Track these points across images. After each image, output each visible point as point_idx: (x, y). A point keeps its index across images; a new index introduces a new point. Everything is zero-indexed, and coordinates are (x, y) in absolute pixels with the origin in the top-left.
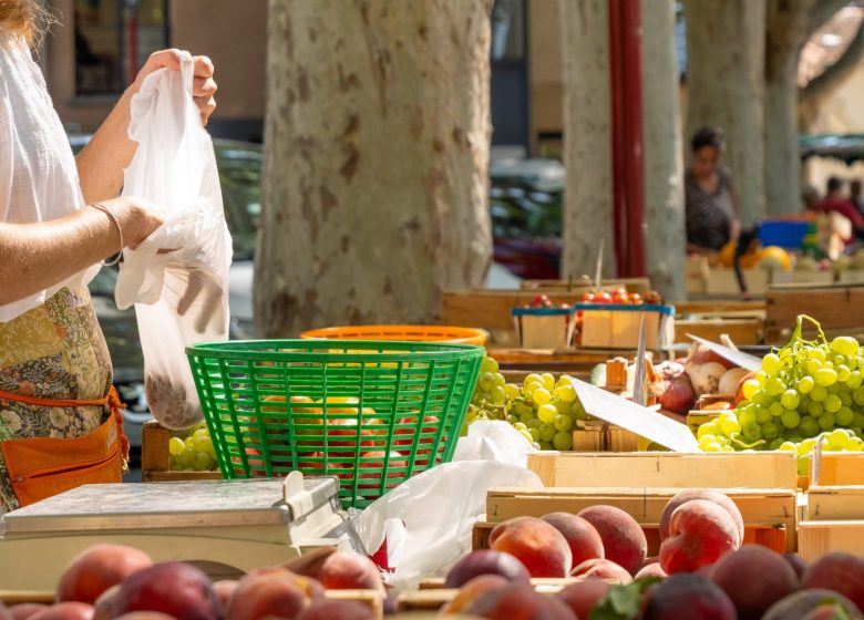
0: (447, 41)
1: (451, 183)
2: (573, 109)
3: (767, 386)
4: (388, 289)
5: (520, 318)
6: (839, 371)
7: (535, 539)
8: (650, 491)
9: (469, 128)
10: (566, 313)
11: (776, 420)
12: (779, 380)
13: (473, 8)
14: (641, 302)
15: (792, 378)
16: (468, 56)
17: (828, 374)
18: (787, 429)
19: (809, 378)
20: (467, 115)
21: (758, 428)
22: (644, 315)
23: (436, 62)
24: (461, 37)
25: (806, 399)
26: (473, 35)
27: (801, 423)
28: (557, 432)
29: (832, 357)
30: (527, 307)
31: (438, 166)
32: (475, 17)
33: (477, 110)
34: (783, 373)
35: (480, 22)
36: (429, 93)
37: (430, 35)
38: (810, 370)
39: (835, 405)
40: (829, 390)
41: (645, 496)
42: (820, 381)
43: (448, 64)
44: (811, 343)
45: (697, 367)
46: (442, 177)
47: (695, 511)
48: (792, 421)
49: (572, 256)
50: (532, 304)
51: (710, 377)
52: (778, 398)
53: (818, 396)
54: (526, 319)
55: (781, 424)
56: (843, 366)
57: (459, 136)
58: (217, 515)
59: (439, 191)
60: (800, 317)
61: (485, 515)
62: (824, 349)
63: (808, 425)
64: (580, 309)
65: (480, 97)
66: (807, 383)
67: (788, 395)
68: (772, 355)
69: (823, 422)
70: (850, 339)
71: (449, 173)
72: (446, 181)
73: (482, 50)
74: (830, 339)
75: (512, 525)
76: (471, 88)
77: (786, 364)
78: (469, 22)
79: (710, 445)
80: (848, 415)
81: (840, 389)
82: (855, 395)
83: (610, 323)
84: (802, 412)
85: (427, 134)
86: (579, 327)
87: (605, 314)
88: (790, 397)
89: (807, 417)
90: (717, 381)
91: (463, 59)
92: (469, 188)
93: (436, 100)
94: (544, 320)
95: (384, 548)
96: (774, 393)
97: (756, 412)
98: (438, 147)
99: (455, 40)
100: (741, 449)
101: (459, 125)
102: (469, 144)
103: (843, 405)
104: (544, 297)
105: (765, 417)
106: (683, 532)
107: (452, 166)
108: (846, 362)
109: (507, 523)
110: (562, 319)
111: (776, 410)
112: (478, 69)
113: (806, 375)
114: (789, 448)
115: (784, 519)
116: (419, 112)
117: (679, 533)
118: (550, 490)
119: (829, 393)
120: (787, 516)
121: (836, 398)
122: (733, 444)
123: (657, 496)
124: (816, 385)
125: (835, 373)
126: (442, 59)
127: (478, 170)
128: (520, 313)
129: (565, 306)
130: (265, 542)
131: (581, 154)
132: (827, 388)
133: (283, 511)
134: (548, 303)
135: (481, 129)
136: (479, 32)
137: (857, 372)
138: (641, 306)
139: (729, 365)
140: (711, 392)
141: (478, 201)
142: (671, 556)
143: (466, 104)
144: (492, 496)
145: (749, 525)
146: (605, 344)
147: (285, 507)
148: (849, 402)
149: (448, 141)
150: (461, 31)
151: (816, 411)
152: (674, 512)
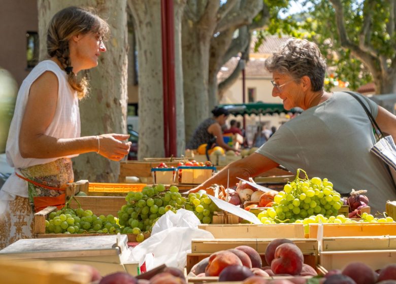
0: (112, 64)
1: (113, 120)
2: (142, 92)
3: (287, 197)
4: (88, 162)
5: (155, 172)
6: (315, 191)
7: (230, 260)
8: (259, 240)
9: (120, 98)
10: (173, 170)
11: (291, 211)
12: (292, 195)
13: (122, 51)
14: (204, 166)
15: (296, 194)
16: (119, 70)
17: (311, 192)
18: (295, 214)
19: (304, 194)
20: (119, 93)
21: (284, 214)
22: (206, 170)
23: (107, 72)
24: (117, 63)
25: (303, 202)
26: (122, 61)
27: (301, 212)
28: (204, 216)
29: (312, 185)
30: (157, 168)
31: (108, 113)
32: (122, 54)
33: (123, 91)
34: (293, 192)
35: (124, 57)
36: (105, 84)
37: (105, 61)
38: (304, 191)
39: (314, 205)
40: (312, 199)
41: (257, 242)
42: (308, 195)
43: (112, 73)
44: (303, 180)
45: (242, 191)
46: (110, 118)
47: (287, 248)
48: (297, 211)
49: (142, 150)
50: (159, 167)
51: (247, 194)
52: (291, 202)
53: (307, 201)
54: (157, 172)
55: (293, 212)
56: (316, 189)
57: (116, 101)
58: (89, 252)
59: (108, 123)
60: (299, 170)
61: (191, 250)
62: (308, 182)
63: (304, 213)
64: (180, 168)
65: (124, 86)
66: (303, 196)
67: (296, 201)
68: (288, 185)
69: (309, 212)
70: (318, 178)
71: (112, 116)
72: (111, 119)
73: (125, 68)
74: (310, 178)
75: (219, 254)
76: (121, 83)
77: (293, 188)
78: (120, 56)
79: (266, 222)
80: (319, 209)
81: (316, 198)
82: (321, 201)
83: (193, 174)
84: (301, 208)
85: (104, 100)
86: (180, 176)
87: (191, 170)
88: (296, 202)
89: (303, 210)
90: (250, 196)
91: (118, 71)
92: (120, 122)
93: (107, 87)
94: (165, 173)
95: (144, 264)
96: (290, 200)
97: (283, 208)
98: (108, 105)
99: (115, 63)
100: (279, 222)
101: (116, 97)
102: (120, 104)
103: (317, 205)
104: (164, 164)
105: (286, 210)
106: (281, 257)
107: (113, 114)
108: (317, 188)
109: (217, 253)
110: (172, 172)
111: (291, 207)
112: (123, 75)
113: (302, 193)
114: (299, 222)
115: (314, 251)
116: (101, 91)
117: (279, 257)
118: (217, 240)
119: (312, 200)
120: (314, 250)
121: (315, 202)
122: (275, 220)
123: (262, 242)
124: (307, 197)
125: (314, 192)
126: (109, 71)
127: (123, 115)
128: (155, 170)
129: (173, 167)
130: (109, 263)
131: (145, 110)
132: (311, 198)
133: (117, 249)
134: (166, 166)
135: (124, 98)
136: (124, 60)
137: (322, 192)
138: (205, 167)
139: (254, 190)
140: (248, 201)
141: (124, 127)
142: (277, 267)
143: (119, 88)
144: (193, 242)
145: (304, 253)
146: (191, 182)
147: (117, 248)
148: (319, 204)
149: (112, 103)
150: (117, 60)
151: (307, 207)
152: (277, 248)
